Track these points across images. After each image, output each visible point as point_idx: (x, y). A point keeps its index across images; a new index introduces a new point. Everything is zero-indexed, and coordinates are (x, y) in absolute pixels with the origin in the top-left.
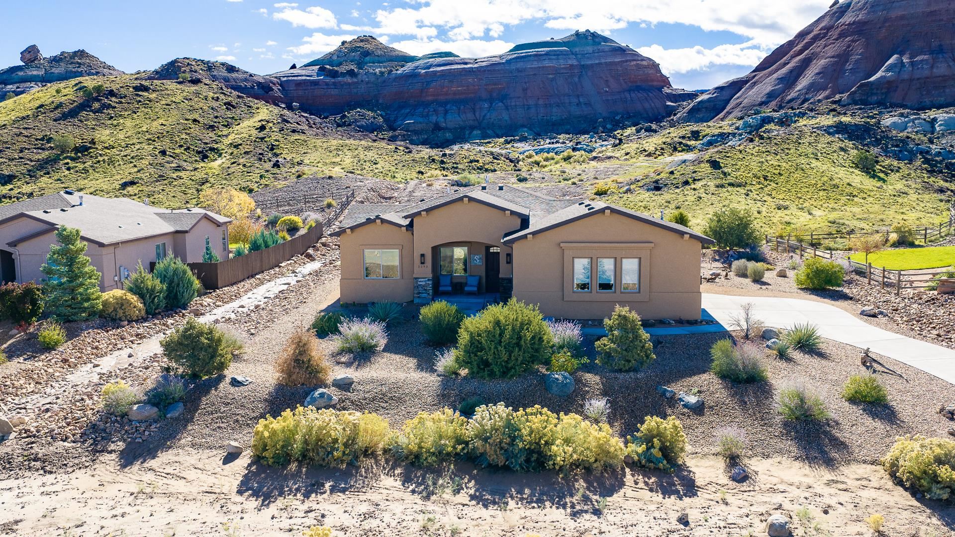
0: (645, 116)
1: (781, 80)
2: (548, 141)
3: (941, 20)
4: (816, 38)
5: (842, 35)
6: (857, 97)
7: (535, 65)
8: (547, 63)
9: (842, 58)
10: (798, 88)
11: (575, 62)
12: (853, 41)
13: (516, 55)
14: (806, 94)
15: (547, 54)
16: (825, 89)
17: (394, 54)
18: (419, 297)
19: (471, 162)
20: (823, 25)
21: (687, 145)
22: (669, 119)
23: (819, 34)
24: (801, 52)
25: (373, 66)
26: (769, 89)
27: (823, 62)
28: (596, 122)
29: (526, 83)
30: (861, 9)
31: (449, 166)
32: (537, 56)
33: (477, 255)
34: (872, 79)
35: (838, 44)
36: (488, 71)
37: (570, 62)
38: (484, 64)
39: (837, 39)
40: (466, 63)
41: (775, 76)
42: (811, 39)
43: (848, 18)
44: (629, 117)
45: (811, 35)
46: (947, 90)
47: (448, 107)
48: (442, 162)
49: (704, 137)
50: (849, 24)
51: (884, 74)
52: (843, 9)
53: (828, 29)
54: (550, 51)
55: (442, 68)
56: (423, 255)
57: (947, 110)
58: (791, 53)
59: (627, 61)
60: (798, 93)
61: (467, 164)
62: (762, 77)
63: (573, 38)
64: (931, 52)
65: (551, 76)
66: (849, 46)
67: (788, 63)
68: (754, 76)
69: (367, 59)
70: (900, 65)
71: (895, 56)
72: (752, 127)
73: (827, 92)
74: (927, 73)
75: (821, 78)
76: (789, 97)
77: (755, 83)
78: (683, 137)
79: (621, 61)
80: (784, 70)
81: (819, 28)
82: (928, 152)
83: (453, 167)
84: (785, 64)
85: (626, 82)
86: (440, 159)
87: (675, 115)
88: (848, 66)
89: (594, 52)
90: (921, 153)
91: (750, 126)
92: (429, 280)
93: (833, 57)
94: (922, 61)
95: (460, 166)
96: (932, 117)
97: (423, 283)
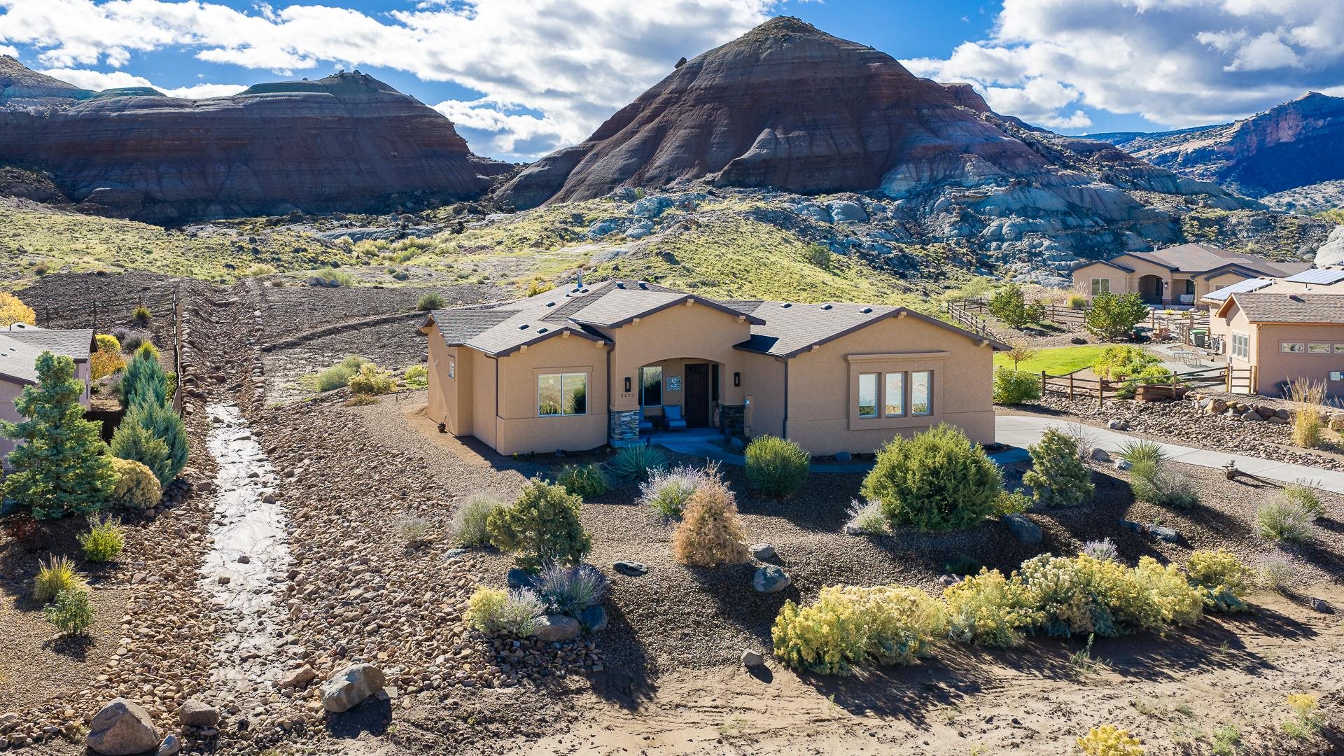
0: (452, 191)
1: (633, 152)
2: (335, 223)
3: (809, 91)
4: (667, 103)
5: (699, 101)
6: (733, 177)
7: (289, 114)
8: (306, 113)
9: (705, 129)
10: (657, 164)
11: (345, 114)
12: (714, 109)
13: (258, 99)
14: (669, 171)
15: (305, 100)
16: (692, 166)
17: (54, 85)
18: (621, 439)
19: (297, 251)
20: (672, 87)
21: (574, 233)
22: (487, 197)
23: (670, 98)
24: (650, 119)
25: (22, 102)
26: (620, 163)
27: (682, 132)
28: (389, 197)
29: (278, 139)
30: (716, 72)
31: (267, 256)
32: (290, 101)
33: (675, 377)
34: (746, 156)
35: (696, 111)
36: (219, 119)
37: (339, 114)
38: (211, 109)
39: (694, 106)
40: (182, 106)
41: (625, 146)
42: (662, 103)
43: (702, 82)
44: (433, 193)
45: (660, 99)
46: (831, 173)
47: (162, 169)
48: (256, 251)
49: (590, 222)
50: (705, 89)
51: (758, 151)
52: (694, 69)
53: (680, 92)
54: (308, 96)
55: (145, 111)
56: (628, 380)
57: (839, 195)
58: (637, 119)
59: (416, 117)
60: (658, 170)
61: (292, 255)
62: (605, 147)
63: (336, 81)
64: (806, 128)
65: (313, 132)
66: (710, 116)
67: (637, 132)
68: (593, 146)
69: (10, 90)
70: (773, 141)
71: (767, 130)
72: (649, 211)
73: (695, 170)
74: (806, 152)
75: (684, 152)
76: (648, 175)
77: (597, 156)
78: (565, 222)
79: (409, 117)
80: (636, 139)
81: (669, 90)
82: (860, 245)
83: (273, 259)
84: (634, 133)
85: (418, 145)
86: (251, 246)
87: (493, 191)
88: (715, 139)
89: (369, 102)
90: (854, 246)
91: (647, 209)
92: (635, 414)
93: (693, 127)
94: (799, 137)
95: (284, 258)
96: (825, 204)
97: (628, 419)
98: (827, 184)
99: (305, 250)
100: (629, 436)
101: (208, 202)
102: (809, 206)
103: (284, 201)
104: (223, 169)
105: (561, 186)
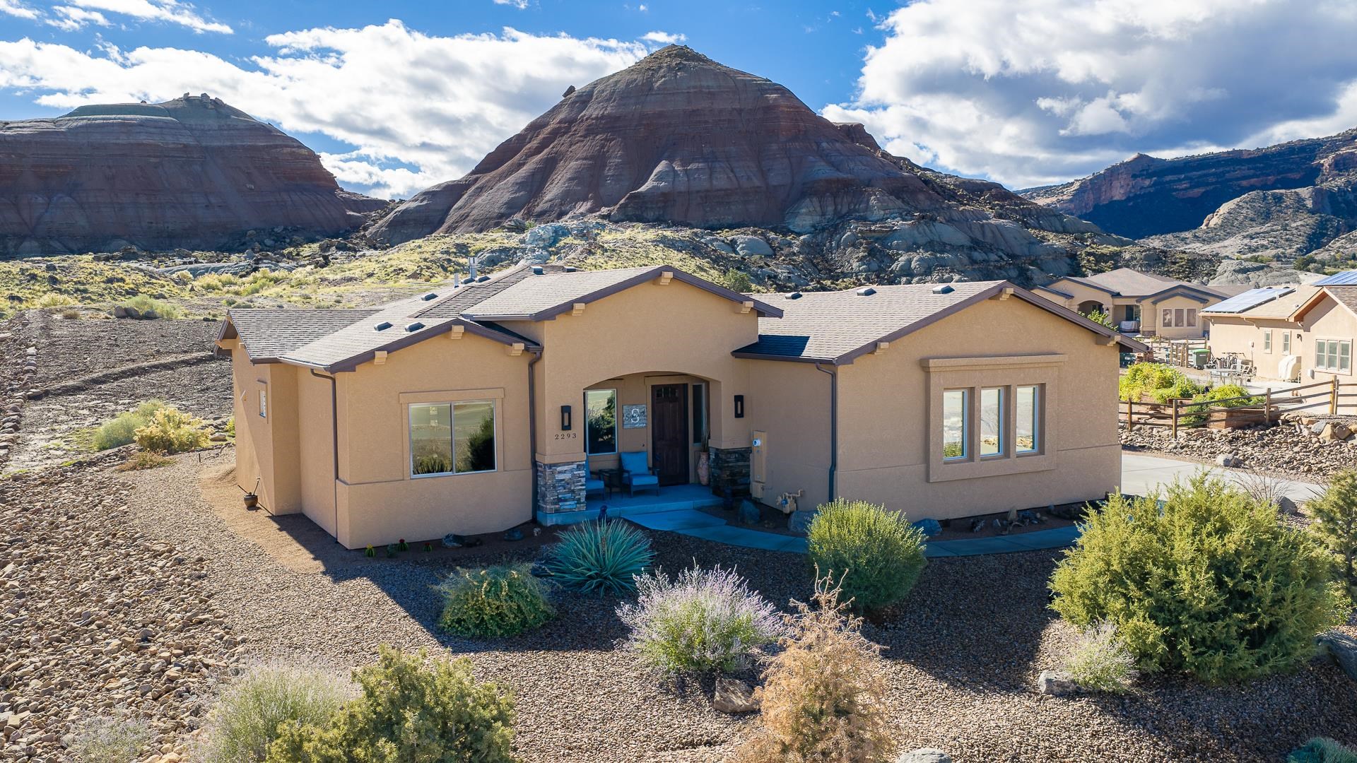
0: (319, 229)
1: (521, 185)
2: (178, 261)
3: (706, 122)
4: (555, 134)
5: (590, 132)
6: (630, 211)
7: (123, 140)
8: (143, 139)
9: (597, 161)
10: (548, 197)
11: (191, 142)
12: (606, 140)
13: (85, 122)
14: (561, 205)
15: (142, 124)
16: (585, 199)
18: (557, 511)
19: (110, 281)
20: (561, 116)
21: (458, 264)
22: (358, 235)
23: (559, 128)
24: (538, 150)
26: (507, 197)
27: (573, 164)
28: (245, 234)
29: (109, 167)
30: (608, 100)
31: (70, 286)
32: (123, 125)
33: (636, 405)
34: (643, 189)
35: (588, 142)
36: (36, 143)
37: (183, 141)
38: (26, 131)
39: (585, 136)
41: (511, 179)
42: (549, 133)
43: (593, 111)
44: (296, 231)
45: (549, 129)
46: (733, 207)
48: (53, 280)
49: (476, 253)
50: (597, 118)
51: (655, 184)
52: (584, 98)
53: (570, 122)
54: (147, 120)
56: (566, 410)
57: (742, 230)
58: (524, 150)
59: (276, 146)
60: (549, 204)
61: (103, 285)
62: (489, 181)
63: (180, 105)
64: (705, 160)
65: (153, 160)
66: (603, 146)
67: (524, 164)
68: (476, 180)
70: (672, 173)
71: (664, 163)
72: (544, 240)
73: (588, 205)
74: (706, 185)
75: (577, 185)
76: (538, 209)
77: (481, 190)
78: (447, 253)
79: (267, 146)
80: (523, 172)
81: (557, 120)
82: (775, 277)
83: (77, 290)
84: (520, 165)
85: (278, 178)
86: (47, 275)
87: (365, 229)
88: (609, 172)
89: (220, 129)
90: (769, 277)
91: (541, 239)
92: (579, 467)
93: (585, 159)
94: (697, 169)
95: (91, 288)
96: (730, 238)
97: (567, 476)
98: (729, 219)
99: (122, 280)
100: (568, 505)
101: (23, 238)
102: (714, 240)
103: (116, 237)
104: (40, 200)
105: (441, 222)
